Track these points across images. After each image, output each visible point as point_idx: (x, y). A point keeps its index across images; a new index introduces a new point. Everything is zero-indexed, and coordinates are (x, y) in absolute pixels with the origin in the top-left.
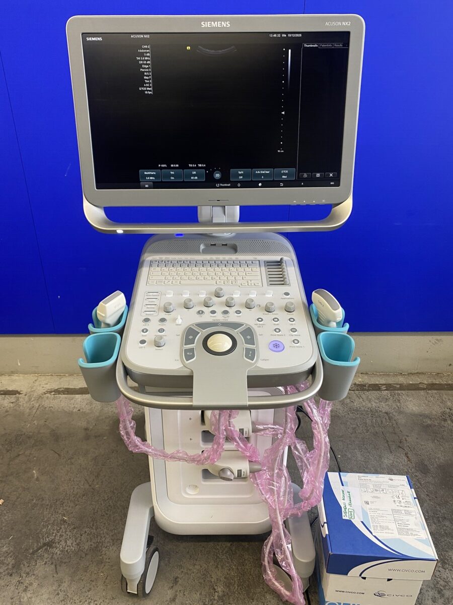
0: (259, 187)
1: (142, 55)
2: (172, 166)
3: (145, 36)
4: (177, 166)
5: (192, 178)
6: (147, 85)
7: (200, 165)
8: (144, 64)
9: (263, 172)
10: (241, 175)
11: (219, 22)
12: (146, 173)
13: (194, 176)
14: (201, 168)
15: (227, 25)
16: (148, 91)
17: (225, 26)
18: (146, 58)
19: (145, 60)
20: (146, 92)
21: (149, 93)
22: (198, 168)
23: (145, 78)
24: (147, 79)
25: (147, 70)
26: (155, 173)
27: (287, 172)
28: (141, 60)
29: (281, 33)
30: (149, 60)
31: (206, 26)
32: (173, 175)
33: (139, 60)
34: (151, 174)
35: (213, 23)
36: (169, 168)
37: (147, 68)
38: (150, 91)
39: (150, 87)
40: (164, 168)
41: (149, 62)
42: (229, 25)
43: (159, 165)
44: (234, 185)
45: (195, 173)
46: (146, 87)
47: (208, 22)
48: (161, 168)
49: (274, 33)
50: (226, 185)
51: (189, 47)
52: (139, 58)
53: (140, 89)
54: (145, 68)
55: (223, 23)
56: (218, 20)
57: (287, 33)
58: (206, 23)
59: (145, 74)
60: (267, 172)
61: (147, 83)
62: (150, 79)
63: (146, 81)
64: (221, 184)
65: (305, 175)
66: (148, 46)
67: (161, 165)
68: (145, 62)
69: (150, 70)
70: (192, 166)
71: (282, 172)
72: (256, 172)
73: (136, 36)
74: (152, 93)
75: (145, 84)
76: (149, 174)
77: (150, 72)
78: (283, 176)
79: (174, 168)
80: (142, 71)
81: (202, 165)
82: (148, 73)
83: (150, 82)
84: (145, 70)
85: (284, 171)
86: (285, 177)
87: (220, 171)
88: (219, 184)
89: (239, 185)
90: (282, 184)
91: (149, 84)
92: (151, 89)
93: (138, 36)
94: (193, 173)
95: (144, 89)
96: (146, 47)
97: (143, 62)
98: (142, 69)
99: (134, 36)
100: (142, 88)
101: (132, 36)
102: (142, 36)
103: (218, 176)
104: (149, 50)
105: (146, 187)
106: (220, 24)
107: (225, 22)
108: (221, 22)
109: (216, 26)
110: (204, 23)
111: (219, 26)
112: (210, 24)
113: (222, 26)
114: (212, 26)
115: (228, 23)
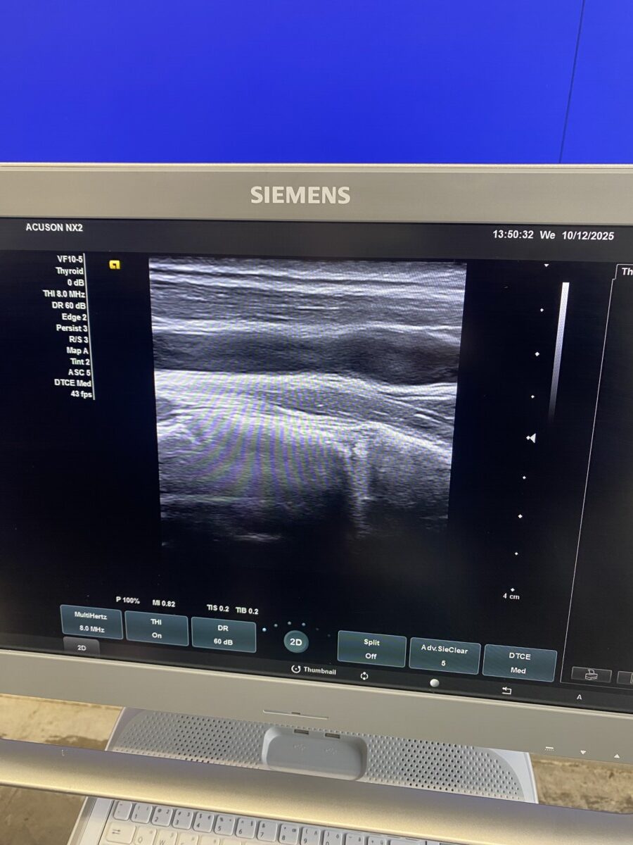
0: (427, 689)
1: (61, 283)
2: (156, 603)
3: (69, 227)
4: (171, 604)
5: (216, 641)
6: (78, 372)
7: (243, 610)
8: (68, 311)
9: (447, 650)
10: (372, 649)
11: (311, 189)
12: (78, 614)
13: (223, 636)
14: (246, 617)
15: (338, 198)
16: (80, 389)
17: (333, 201)
18: (74, 294)
19: (69, 299)
21: (85, 395)
22: (233, 615)
23: (70, 350)
24: (74, 356)
25: (78, 329)
26: (105, 618)
27: (528, 657)
28: (57, 299)
29: (537, 228)
30: (83, 300)
31: (267, 201)
32: (157, 629)
33: (51, 299)
34: (92, 619)
35: (290, 190)
36: (146, 606)
37: (78, 323)
38: (88, 390)
39: (86, 379)
40: (132, 607)
41: (80, 306)
42: (348, 198)
43: (118, 599)
44: (349, 674)
45: (225, 628)
46: (76, 378)
47: (275, 189)
48: (124, 607)
49: (507, 227)
50: (323, 671)
52: (52, 293)
53: (57, 382)
54: (69, 323)
55: (325, 190)
56: (307, 180)
57: (558, 228)
58: (267, 189)
59: (72, 339)
60: (458, 651)
61: (79, 367)
62: (87, 356)
63: (75, 361)
64: (306, 668)
65: (590, 674)
66: (77, 258)
67: (122, 598)
68: (69, 305)
69: (86, 331)
70: (216, 609)
71: (512, 655)
72: (424, 647)
73: (41, 228)
74: (92, 398)
75: (71, 370)
76: (88, 619)
77: (86, 334)
78: (512, 668)
79: (161, 610)
80: (60, 330)
81: (247, 610)
82: (79, 338)
83: (87, 364)
84: (71, 329)
85: (518, 654)
86: (519, 671)
87: (304, 632)
88: (299, 667)
89: (363, 676)
90: (508, 691)
91: (83, 371)
92: (88, 384)
93: (48, 227)
94: (220, 628)
95: (68, 385)
96: (73, 259)
97: (64, 306)
98: (62, 325)
99: (36, 227)
100: (63, 380)
101: (28, 225)
102: (59, 227)
103: (297, 644)
104: (82, 270)
105: (79, 649)
106: (317, 195)
107: (334, 189)
108: (318, 188)
109: (303, 201)
110: (260, 188)
111: (311, 201)
112: (282, 195)
113: (324, 202)
114: (288, 201)
115: (344, 191)
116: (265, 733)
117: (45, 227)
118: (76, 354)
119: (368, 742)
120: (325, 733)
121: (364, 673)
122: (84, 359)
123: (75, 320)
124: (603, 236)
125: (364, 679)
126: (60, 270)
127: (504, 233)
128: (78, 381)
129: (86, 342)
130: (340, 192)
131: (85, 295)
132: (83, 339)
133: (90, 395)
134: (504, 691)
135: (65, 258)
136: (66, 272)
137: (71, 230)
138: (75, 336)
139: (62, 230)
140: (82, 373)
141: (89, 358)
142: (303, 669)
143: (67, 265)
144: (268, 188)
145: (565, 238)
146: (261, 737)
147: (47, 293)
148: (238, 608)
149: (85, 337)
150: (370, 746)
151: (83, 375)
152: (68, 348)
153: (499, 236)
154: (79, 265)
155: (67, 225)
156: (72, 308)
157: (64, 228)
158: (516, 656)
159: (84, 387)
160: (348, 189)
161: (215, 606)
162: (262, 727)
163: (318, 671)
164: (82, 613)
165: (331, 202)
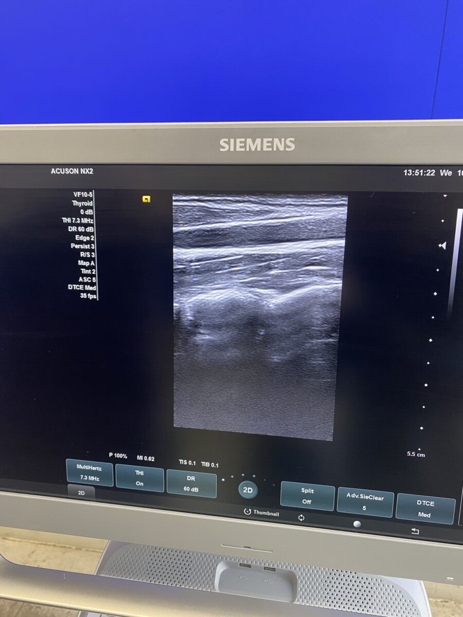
0: (351, 528)
1: (75, 212)
2: (140, 458)
3: (83, 171)
4: (151, 459)
5: (185, 488)
6: (86, 280)
7: (207, 464)
8: (80, 234)
9: (367, 497)
10: (308, 496)
11: (265, 140)
12: (79, 466)
13: (191, 484)
14: (209, 470)
15: (286, 146)
16: (87, 292)
17: (282, 148)
18: (85, 221)
19: (81, 225)
20: (83, 296)
21: (91, 297)
22: (199, 468)
23: (81, 263)
24: (84, 267)
25: (87, 247)
26: (100, 469)
27: (432, 504)
28: (72, 224)
29: (438, 167)
30: (92, 225)
31: (232, 149)
32: (140, 478)
33: (68, 224)
34: (90, 470)
35: (249, 141)
36: (132, 461)
37: (87, 243)
38: (93, 293)
39: (92, 284)
40: (121, 461)
41: (90, 229)
42: (293, 147)
43: (111, 454)
44: (289, 516)
45: (193, 478)
46: (84, 284)
47: (238, 140)
48: (115, 461)
49: (414, 167)
50: (268, 513)
52: (69, 220)
53: (70, 287)
54: (81, 242)
55: (276, 141)
56: (262, 134)
57: (454, 168)
58: (232, 141)
59: (82, 254)
60: (376, 498)
61: (87, 275)
62: (94, 267)
63: (84, 271)
64: (255, 510)
66: (88, 193)
67: (114, 454)
68: (81, 229)
69: (93, 248)
70: (186, 463)
71: (419, 503)
72: (349, 495)
73: (62, 172)
74: (96, 299)
75: (81, 278)
76: (88, 470)
77: (93, 251)
78: (420, 513)
79: (143, 463)
80: (74, 247)
81: (210, 464)
82: (88, 253)
83: (94, 273)
84: (82, 247)
85: (424, 502)
86: (425, 515)
87: (254, 482)
88: (250, 510)
89: (301, 518)
90: (416, 532)
91: (90, 278)
92: (94, 288)
93: (68, 171)
94: (189, 478)
95: (79, 289)
96: (85, 194)
97: (77, 229)
98: (76, 244)
99: (58, 171)
100: (74, 285)
101: (53, 169)
102: (76, 171)
103: (249, 492)
104: (92, 202)
105: (79, 494)
106: (270, 144)
107: (283, 139)
108: (271, 140)
109: (259, 149)
110: (227, 140)
111: (265, 149)
112: (243, 145)
113: (275, 149)
114: (248, 149)
115: (290, 141)
116: (217, 565)
117: (65, 171)
118: (85, 266)
119: (298, 574)
120: (264, 566)
121: (301, 516)
122: (91, 270)
123: (85, 240)
125: (301, 520)
126: (75, 203)
127: (412, 172)
128: (86, 286)
129: (93, 256)
130: (288, 142)
131: (93, 221)
132: (91, 255)
133: (95, 297)
134: (413, 531)
135: (79, 193)
136: (80, 204)
137: (84, 173)
138: (85, 252)
139: (78, 173)
140: (89, 280)
141: (95, 269)
142: (253, 511)
143: (81, 199)
144: (233, 139)
145: (459, 175)
146: (214, 569)
147: (66, 220)
148: (203, 463)
149: (93, 253)
150: (299, 577)
151: (90, 281)
152: (79, 261)
153: (408, 174)
154: (90, 199)
155: (82, 169)
156: (83, 231)
157: (80, 171)
158: (423, 503)
159: (90, 290)
160: (293, 139)
161: (185, 461)
162: (215, 561)
163: (265, 513)
164: (83, 465)
165: (280, 150)
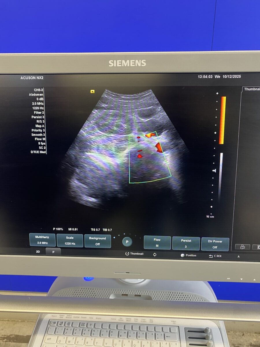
0: (180, 258)
2: (70, 229)
3: (38, 78)
4: (76, 229)
7: (106, 230)
9: (187, 241)
10: (157, 243)
11: (131, 61)
12: (37, 237)
14: (107, 233)
15: (142, 64)
17: (139, 65)
18: (39, 104)
19: (37, 106)
22: (101, 233)
26: (48, 238)
29: (214, 74)
30: (43, 106)
31: (115, 65)
34: (43, 238)
35: (123, 61)
36: (66, 231)
37: (40, 115)
38: (44, 141)
39: (43, 137)
40: (60, 232)
41: (42, 108)
42: (145, 64)
43: (54, 229)
44: (148, 254)
47: (118, 61)
48: (56, 232)
49: (203, 74)
50: (138, 254)
51: (94, 91)
54: (37, 115)
55: (137, 61)
57: (221, 74)
58: (115, 61)
59: (38, 121)
65: (242, 246)
67: (56, 228)
69: (43, 118)
70: (95, 230)
73: (27, 78)
79: (72, 232)
80: (33, 118)
81: (107, 230)
83: (44, 131)
84: (37, 117)
87: (130, 238)
88: (128, 253)
90: (211, 257)
91: (42, 134)
92: (44, 139)
93: (30, 78)
96: (39, 90)
98: (34, 116)
101: (22, 77)
102: (34, 78)
103: (127, 243)
104: (43, 94)
105: (37, 252)
106: (134, 63)
107: (140, 61)
108: (134, 61)
109: (128, 65)
111: (131, 65)
112: (120, 63)
113: (136, 65)
114: (123, 66)
115: (144, 61)
117: (28, 78)
118: (39, 127)
119: (153, 297)
120: (134, 294)
121: (155, 253)
122: (43, 129)
124: (237, 76)
125: (155, 256)
129: (44, 122)
130: (142, 62)
131: (44, 104)
132: (42, 121)
134: (210, 257)
135: (36, 89)
139: (35, 79)
141: (45, 129)
142: (130, 253)
143: (37, 92)
145: (224, 78)
148: (103, 229)
152: (36, 125)
154: (41, 92)
155: (37, 77)
156: (38, 109)
157: (36, 78)
159: (42, 140)
160: (145, 61)
161: (94, 229)
162: (108, 294)
163: (136, 254)
164: (38, 236)
165: (139, 66)
